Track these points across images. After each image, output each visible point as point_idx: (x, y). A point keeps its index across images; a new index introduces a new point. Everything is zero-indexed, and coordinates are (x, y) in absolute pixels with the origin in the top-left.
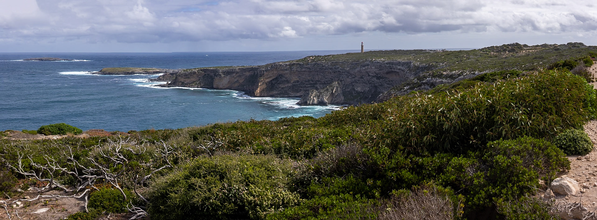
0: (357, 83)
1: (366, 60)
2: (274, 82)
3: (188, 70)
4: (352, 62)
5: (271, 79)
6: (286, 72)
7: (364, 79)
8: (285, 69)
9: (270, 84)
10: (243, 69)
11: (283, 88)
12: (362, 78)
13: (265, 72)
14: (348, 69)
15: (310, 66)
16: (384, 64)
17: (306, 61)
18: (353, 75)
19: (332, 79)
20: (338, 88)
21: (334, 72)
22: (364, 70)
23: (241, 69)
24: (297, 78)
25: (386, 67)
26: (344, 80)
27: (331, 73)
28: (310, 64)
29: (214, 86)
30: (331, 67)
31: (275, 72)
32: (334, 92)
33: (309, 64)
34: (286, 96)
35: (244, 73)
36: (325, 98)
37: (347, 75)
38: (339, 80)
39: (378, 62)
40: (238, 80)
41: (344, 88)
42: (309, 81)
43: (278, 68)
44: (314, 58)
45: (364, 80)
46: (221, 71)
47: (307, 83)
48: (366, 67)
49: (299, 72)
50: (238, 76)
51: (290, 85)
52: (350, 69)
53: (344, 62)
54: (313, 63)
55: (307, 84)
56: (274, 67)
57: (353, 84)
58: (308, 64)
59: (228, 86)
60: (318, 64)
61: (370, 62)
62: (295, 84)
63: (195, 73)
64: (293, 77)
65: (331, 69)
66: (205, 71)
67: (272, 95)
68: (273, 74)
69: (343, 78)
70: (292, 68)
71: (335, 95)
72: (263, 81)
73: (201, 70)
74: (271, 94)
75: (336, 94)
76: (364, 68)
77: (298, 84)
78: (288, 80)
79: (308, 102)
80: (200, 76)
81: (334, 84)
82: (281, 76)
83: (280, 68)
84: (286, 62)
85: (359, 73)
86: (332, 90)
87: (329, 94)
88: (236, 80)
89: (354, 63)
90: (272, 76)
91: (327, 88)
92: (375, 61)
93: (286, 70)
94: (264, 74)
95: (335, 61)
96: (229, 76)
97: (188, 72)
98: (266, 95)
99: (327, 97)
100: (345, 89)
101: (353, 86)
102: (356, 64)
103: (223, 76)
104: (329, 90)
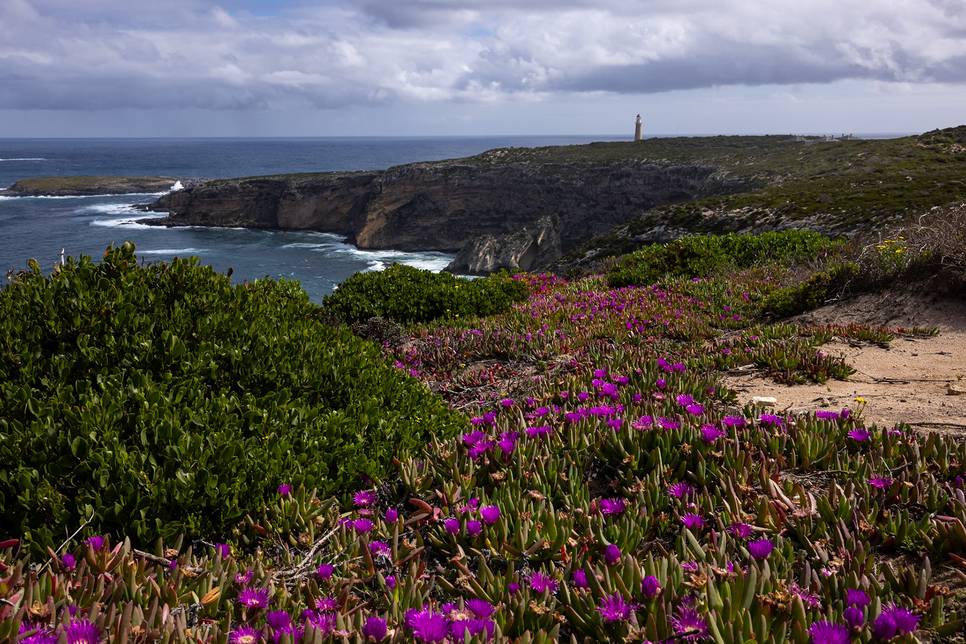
0: (600, 221)
1: (626, 163)
2: (404, 212)
3: (219, 183)
4: (593, 166)
5: (398, 205)
6: (435, 188)
7: (617, 211)
8: (433, 179)
9: (396, 218)
10: (348, 179)
11: (425, 228)
12: (611, 208)
13: (383, 188)
14: (580, 184)
15: (494, 174)
16: (666, 173)
17: (485, 161)
18: (592, 199)
19: (543, 208)
20: (551, 231)
21: (548, 192)
22: (619, 187)
23: (343, 179)
24: (461, 203)
25: (670, 181)
26: (567, 213)
27: (539, 193)
28: (494, 170)
29: (281, 222)
30: (540, 178)
31: (410, 188)
32: (539, 241)
33: (490, 170)
34: (432, 248)
35: (352, 190)
36: (513, 258)
37: (576, 199)
38: (556, 211)
39: (652, 169)
40: (336, 208)
41: (567, 234)
42: (489, 211)
43: (416, 177)
44: (506, 154)
45: (617, 213)
46: (294, 184)
47: (484, 216)
48: (623, 181)
49: (466, 188)
50: (337, 197)
51: (442, 220)
52: (585, 185)
53: (574, 164)
54: (502, 166)
55: (484, 220)
56: (406, 174)
57: (590, 223)
58: (487, 169)
59: (314, 221)
60: (512, 170)
61: (633, 167)
62: (456, 219)
63: (233, 190)
64: (451, 201)
65: (540, 182)
66: (261, 184)
67: (398, 245)
68: (404, 192)
69: (565, 206)
70: (450, 179)
71: (541, 250)
72: (380, 210)
73: (250, 182)
74: (397, 243)
75: (545, 249)
76: (618, 183)
77: (462, 218)
78: (440, 208)
79: (471, 266)
80: (247, 198)
81: (541, 222)
82: (422, 197)
83: (421, 178)
84: (437, 162)
85: (605, 195)
86: (536, 237)
87: (525, 247)
88: (332, 207)
89: (597, 168)
90: (401, 199)
91: (524, 231)
92: (645, 166)
93: (436, 182)
94: (381, 192)
95: (552, 161)
96: (315, 196)
97: (217, 188)
98: (384, 244)
99: (519, 256)
100: (568, 236)
101: (590, 227)
102: (602, 171)
103: (299, 196)
104: (526, 237)
